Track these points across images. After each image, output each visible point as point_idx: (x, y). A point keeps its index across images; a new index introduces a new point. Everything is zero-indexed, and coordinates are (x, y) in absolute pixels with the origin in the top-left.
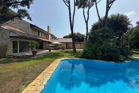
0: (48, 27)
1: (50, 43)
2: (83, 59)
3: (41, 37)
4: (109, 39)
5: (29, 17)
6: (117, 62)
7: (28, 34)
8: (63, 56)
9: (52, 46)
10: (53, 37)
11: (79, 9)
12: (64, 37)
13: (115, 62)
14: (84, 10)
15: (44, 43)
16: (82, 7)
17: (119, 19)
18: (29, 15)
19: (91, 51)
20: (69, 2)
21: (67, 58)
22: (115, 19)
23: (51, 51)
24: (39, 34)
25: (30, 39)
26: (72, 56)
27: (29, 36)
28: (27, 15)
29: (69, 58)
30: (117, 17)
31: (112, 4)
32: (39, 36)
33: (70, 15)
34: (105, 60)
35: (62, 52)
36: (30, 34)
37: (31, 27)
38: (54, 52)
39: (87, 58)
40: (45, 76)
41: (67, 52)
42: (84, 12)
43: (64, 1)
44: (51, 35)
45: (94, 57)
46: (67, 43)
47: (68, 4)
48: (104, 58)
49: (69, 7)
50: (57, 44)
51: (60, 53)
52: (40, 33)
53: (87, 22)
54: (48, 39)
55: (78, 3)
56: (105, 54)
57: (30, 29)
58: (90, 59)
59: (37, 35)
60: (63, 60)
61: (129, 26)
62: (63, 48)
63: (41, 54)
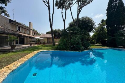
0: (30, 23)
1: (31, 38)
2: (57, 50)
3: (22, 32)
4: (77, 35)
5: (7, 14)
6: (79, 51)
7: (7, 29)
8: (41, 49)
9: (34, 41)
10: (35, 33)
11: (59, 9)
12: (47, 33)
13: (78, 51)
14: (62, 11)
15: (25, 38)
16: (61, 8)
17: (87, 21)
18: (6, 12)
19: (62, 44)
20: (48, 3)
21: (44, 50)
22: (84, 20)
23: (32, 45)
24: (19, 30)
25: (8, 34)
26: (49, 49)
27: (8, 31)
28: (4, 12)
29: (46, 50)
30: (86, 19)
31: (81, 9)
32: (19, 31)
33: (50, 14)
34: (72, 50)
35: (43, 46)
36: (9, 29)
37: (10, 22)
38: (35, 46)
39: (60, 49)
40: (19, 62)
41: (47, 46)
42: (62, 13)
43: (44, 1)
44: (33, 30)
45: (65, 49)
46: (48, 38)
47: (47, 5)
48: (72, 49)
49: (49, 7)
50: (38, 39)
51: (40, 47)
52: (21, 28)
53: (64, 21)
54: (30, 34)
55: (58, 5)
56: (72, 46)
57: (9, 24)
58: (62, 50)
59: (17, 30)
60: (40, 52)
61: (94, 26)
62: (44, 43)
63: (21, 48)
